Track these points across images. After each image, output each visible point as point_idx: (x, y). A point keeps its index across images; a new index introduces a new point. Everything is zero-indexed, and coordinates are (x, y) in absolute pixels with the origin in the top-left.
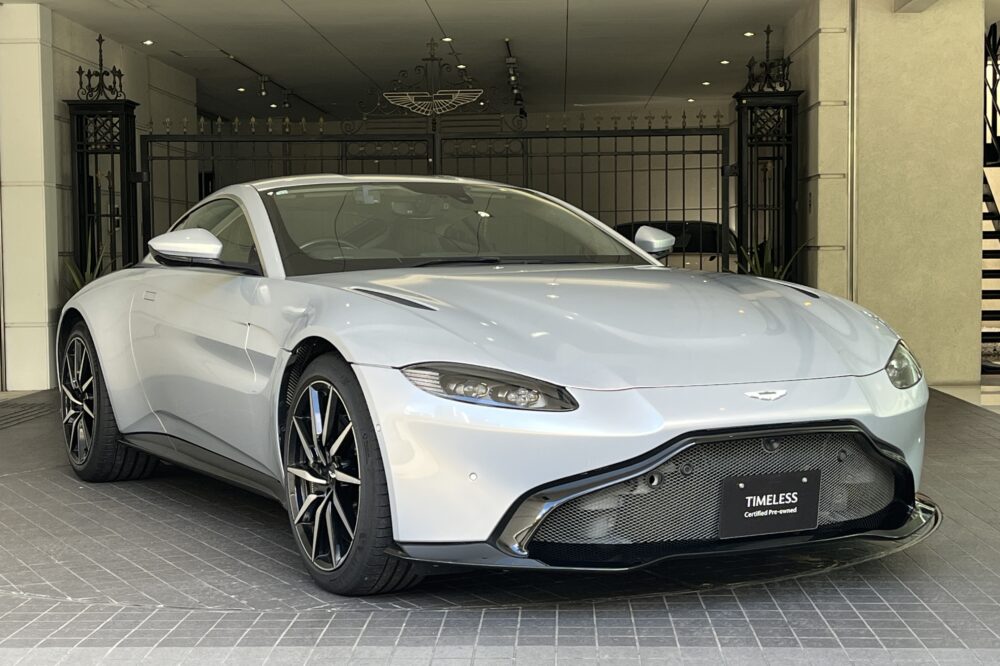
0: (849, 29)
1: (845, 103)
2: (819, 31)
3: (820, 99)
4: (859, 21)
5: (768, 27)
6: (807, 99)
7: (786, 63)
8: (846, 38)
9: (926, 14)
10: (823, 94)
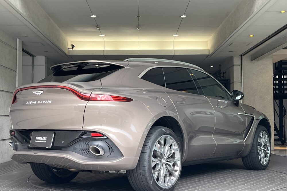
0: (240, 65)
1: (240, 82)
2: (233, 65)
3: (234, 81)
4: (243, 63)
5: (220, 64)
6: (229, 82)
7: (224, 73)
8: (240, 67)
9: (259, 61)
10: (235, 80)
